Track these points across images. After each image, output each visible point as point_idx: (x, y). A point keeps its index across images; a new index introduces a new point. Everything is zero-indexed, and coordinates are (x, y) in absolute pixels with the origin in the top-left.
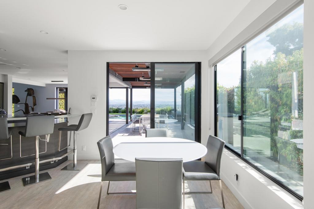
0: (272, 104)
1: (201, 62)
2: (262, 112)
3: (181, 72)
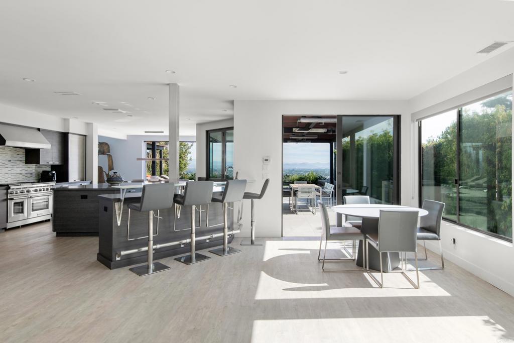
0: (489, 167)
1: (401, 115)
2: (472, 181)
3: (358, 121)
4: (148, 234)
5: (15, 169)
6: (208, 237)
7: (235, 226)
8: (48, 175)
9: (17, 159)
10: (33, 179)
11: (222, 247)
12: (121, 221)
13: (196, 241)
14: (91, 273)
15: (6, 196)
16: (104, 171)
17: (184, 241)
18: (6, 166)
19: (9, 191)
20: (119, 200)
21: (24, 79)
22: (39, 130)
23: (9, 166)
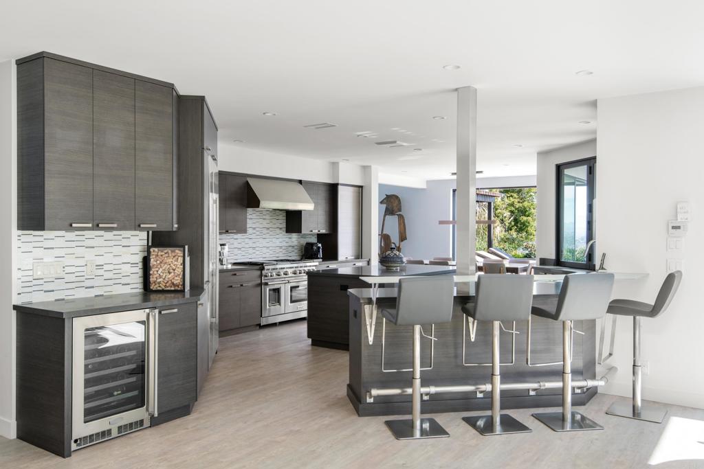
4: (412, 365)
5: (274, 240)
6: (535, 386)
7: (598, 369)
8: (312, 248)
9: (276, 226)
10: (295, 256)
11: (558, 410)
12: (374, 336)
13: (503, 392)
14: (331, 417)
15: (260, 279)
16: (392, 241)
17: (483, 387)
18: (264, 236)
19: (263, 272)
20: (370, 301)
21: (264, 113)
22: (300, 182)
23: (267, 236)
